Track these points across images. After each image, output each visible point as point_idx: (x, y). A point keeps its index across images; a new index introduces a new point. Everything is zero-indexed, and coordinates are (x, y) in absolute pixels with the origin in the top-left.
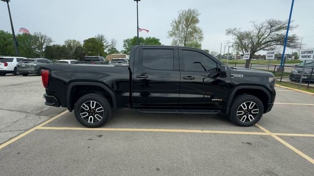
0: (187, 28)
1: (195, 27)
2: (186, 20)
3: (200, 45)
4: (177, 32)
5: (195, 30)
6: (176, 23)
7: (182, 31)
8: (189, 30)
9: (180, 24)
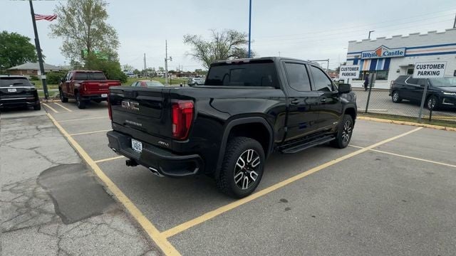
0: (89, 25)
1: (103, 25)
2: (84, 10)
3: (116, 55)
4: (69, 28)
5: (103, 29)
6: (64, 11)
7: (80, 29)
8: (92, 27)
9: (74, 14)
